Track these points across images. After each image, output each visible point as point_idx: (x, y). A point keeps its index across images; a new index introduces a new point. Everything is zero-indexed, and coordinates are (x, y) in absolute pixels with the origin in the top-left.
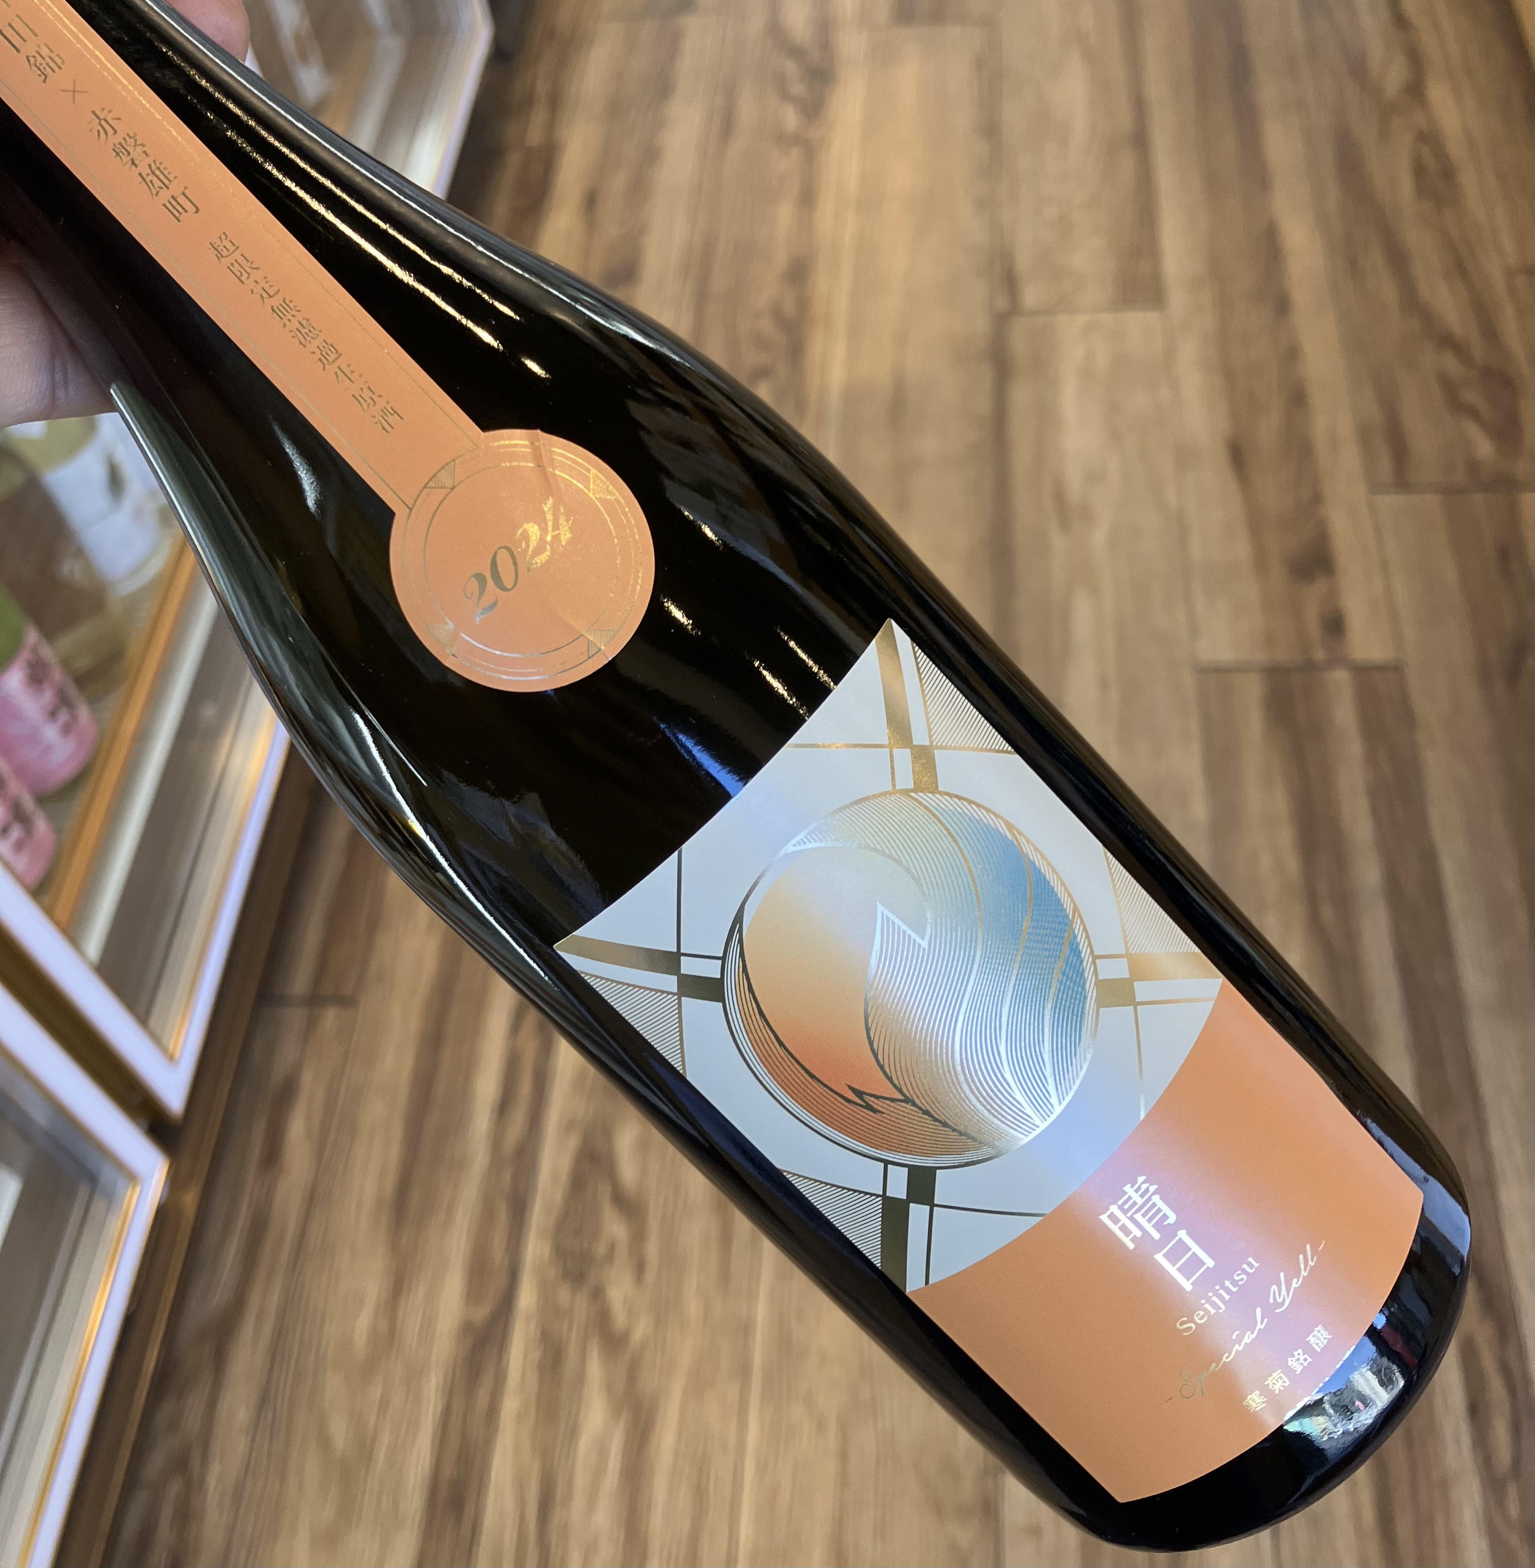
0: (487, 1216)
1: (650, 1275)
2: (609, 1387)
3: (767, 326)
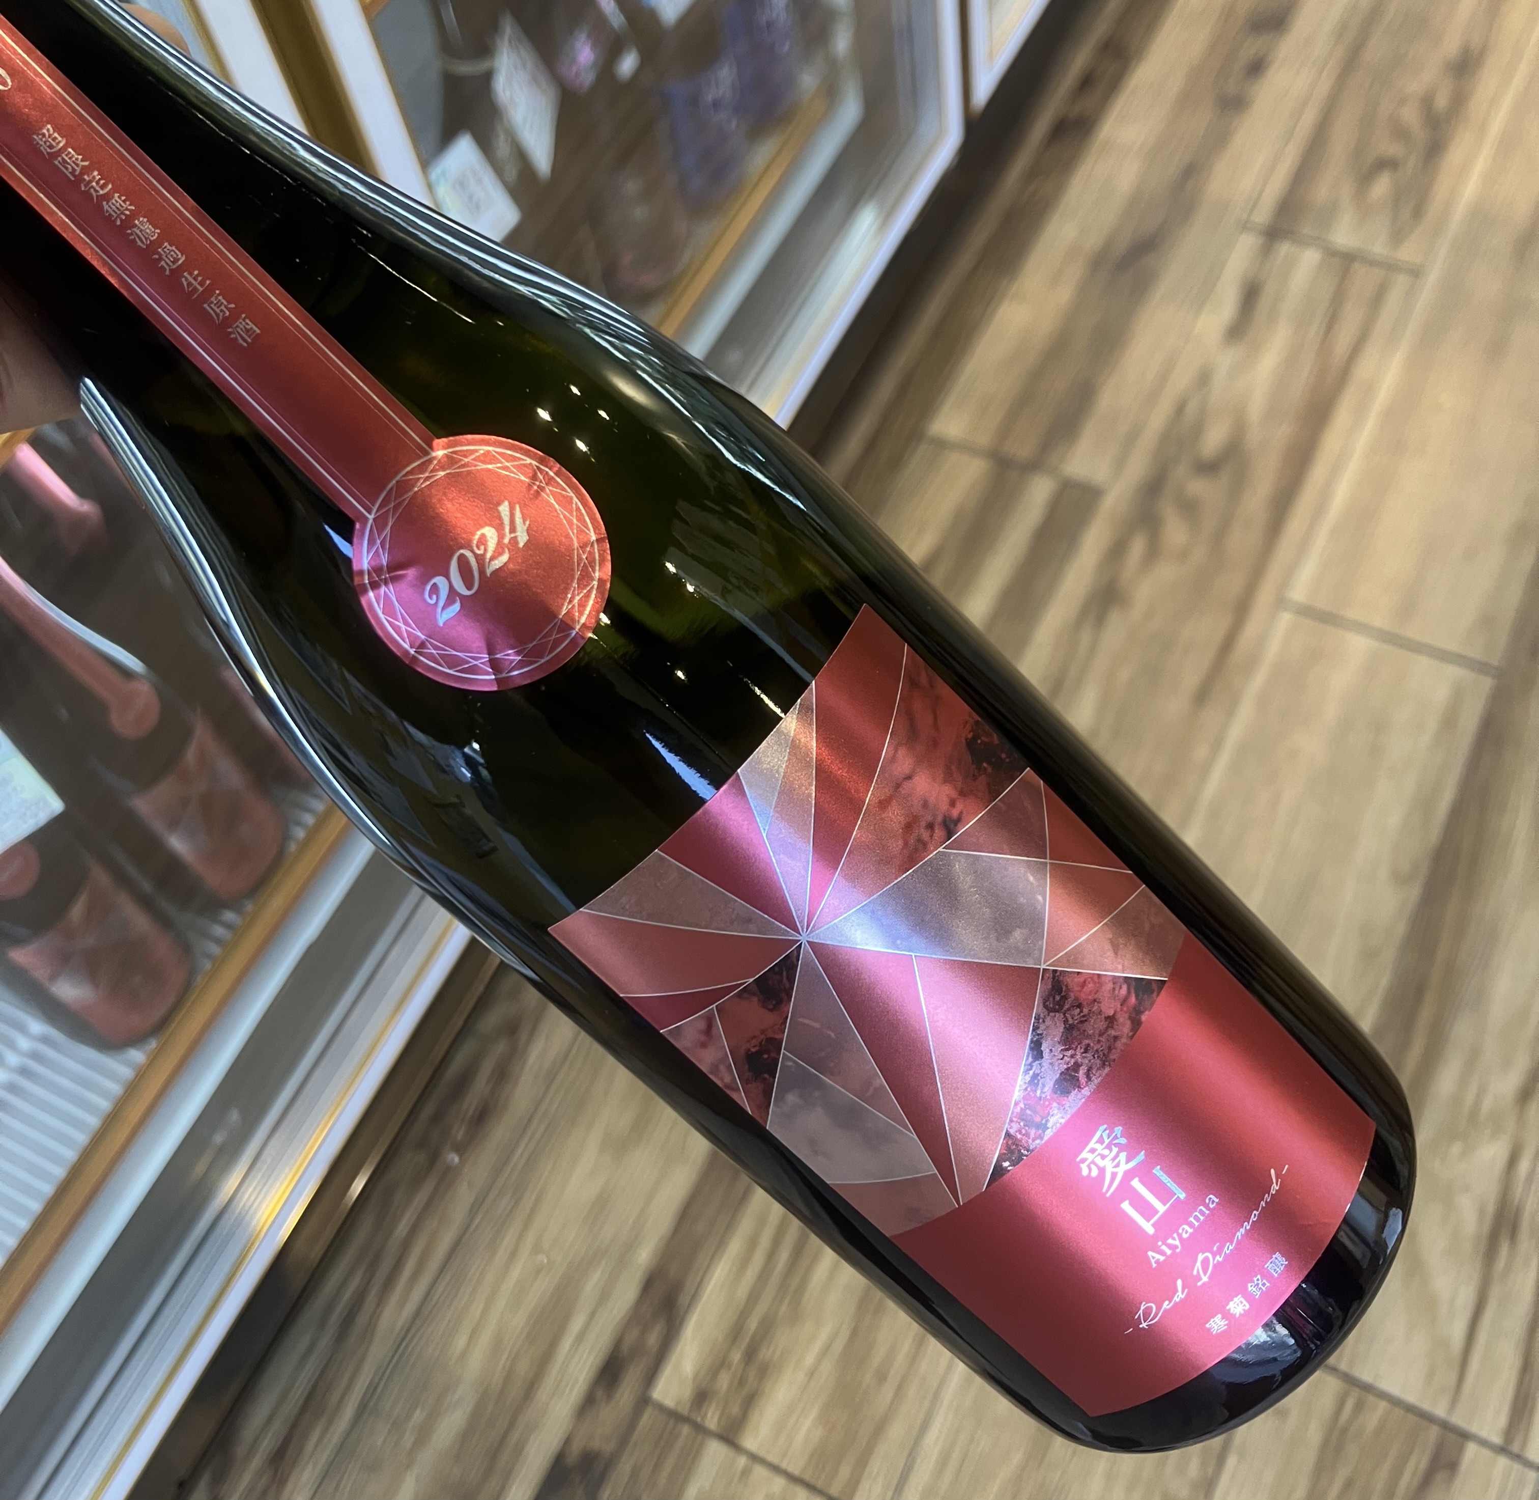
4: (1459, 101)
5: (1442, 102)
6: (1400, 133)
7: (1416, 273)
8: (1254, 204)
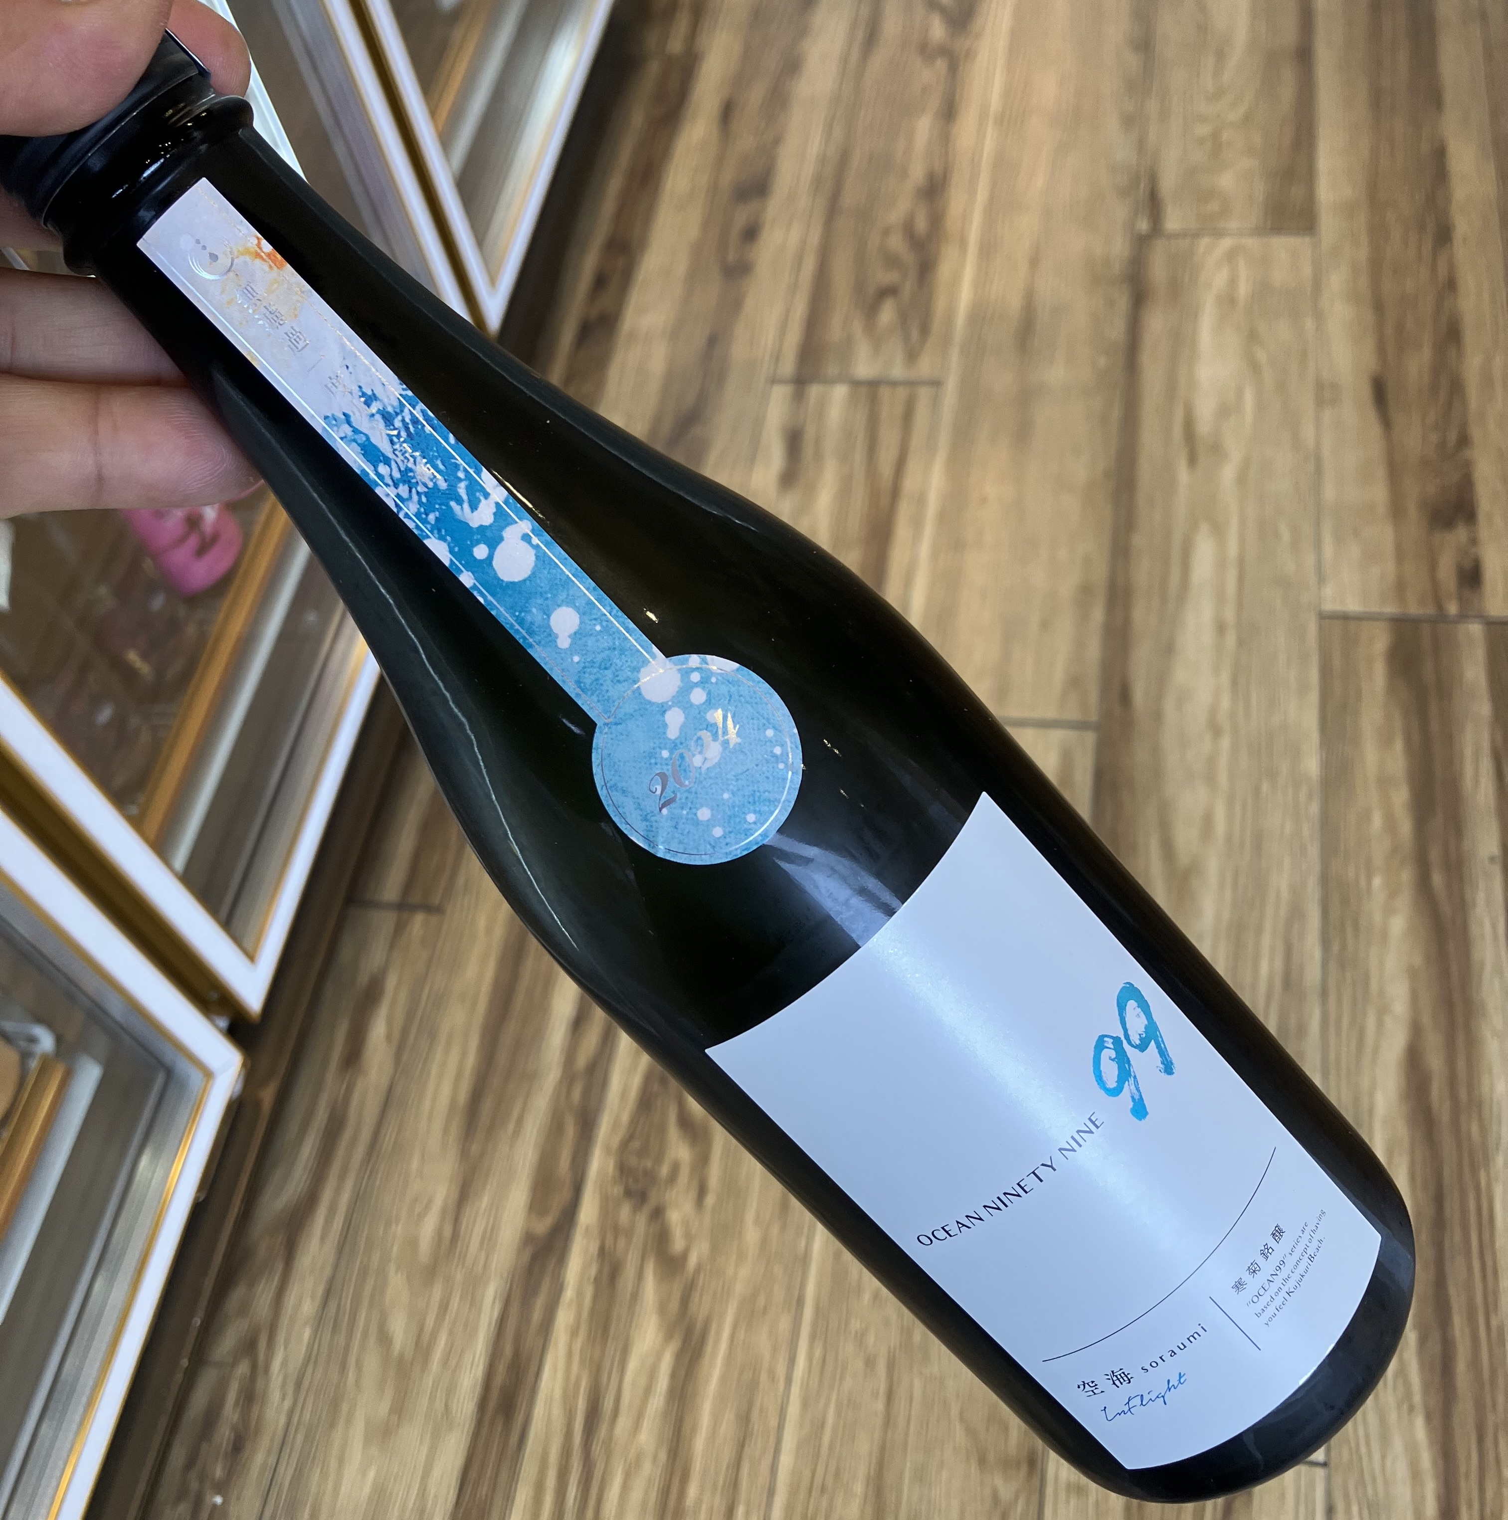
0: (555, 1129)
1: (710, 1200)
2: (662, 1309)
4: (937, 220)
5: (921, 224)
6: (892, 261)
7: (936, 383)
8: (777, 358)
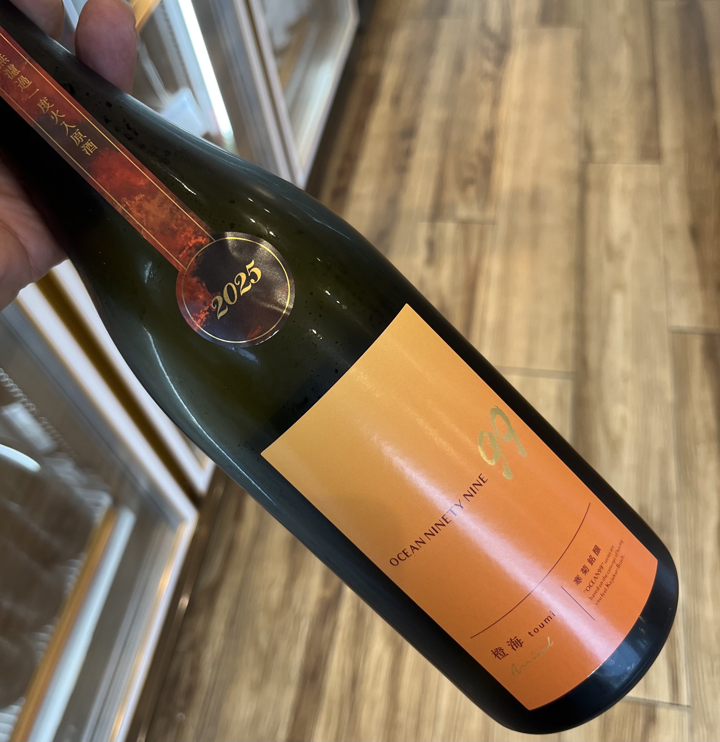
3: (475, 160)
